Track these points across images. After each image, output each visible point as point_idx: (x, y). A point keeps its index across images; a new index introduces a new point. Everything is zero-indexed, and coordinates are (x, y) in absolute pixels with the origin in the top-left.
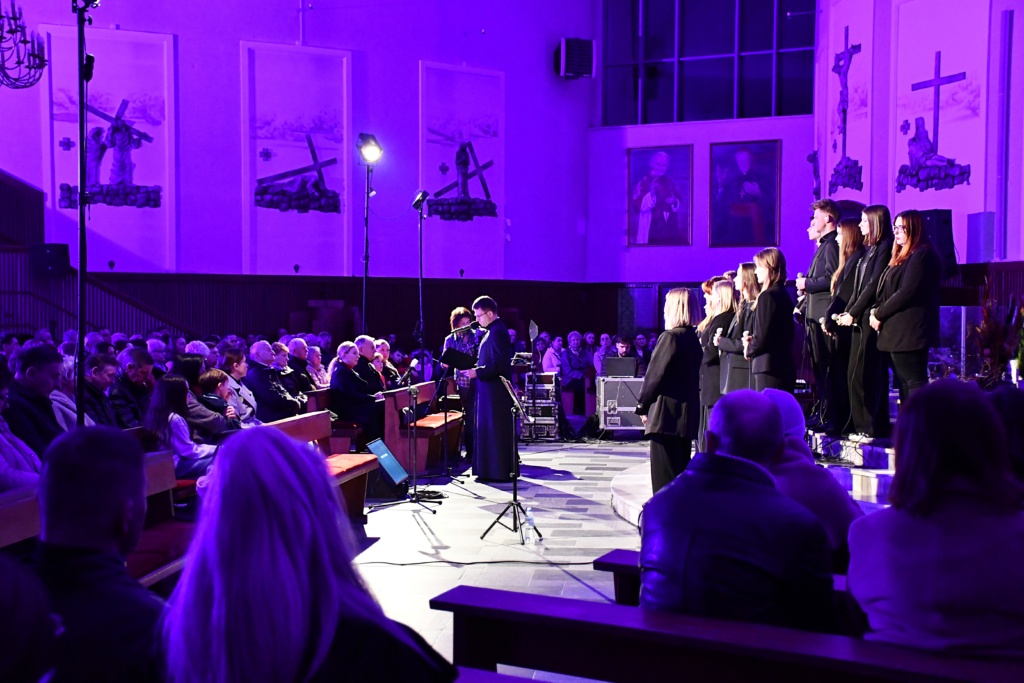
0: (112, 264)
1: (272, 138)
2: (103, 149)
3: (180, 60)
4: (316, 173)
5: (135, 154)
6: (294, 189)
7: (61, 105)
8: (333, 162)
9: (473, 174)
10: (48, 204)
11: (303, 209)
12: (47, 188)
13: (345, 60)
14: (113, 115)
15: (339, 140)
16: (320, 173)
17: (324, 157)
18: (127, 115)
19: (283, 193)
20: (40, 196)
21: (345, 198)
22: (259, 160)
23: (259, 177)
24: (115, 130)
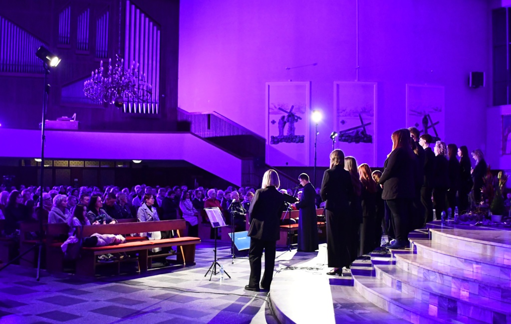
0: (287, 164)
1: (346, 116)
2: (285, 123)
3: (312, 91)
4: (362, 128)
5: (295, 124)
6: (354, 134)
7: (272, 109)
8: (370, 124)
9: (430, 127)
10: (267, 143)
11: (357, 142)
12: (266, 138)
13: (375, 86)
14: (289, 111)
15: (372, 115)
16: (364, 129)
17: (366, 122)
18: (293, 111)
19: (350, 136)
20: (264, 140)
21: (374, 137)
22: (340, 124)
23: (340, 131)
24: (289, 116)
